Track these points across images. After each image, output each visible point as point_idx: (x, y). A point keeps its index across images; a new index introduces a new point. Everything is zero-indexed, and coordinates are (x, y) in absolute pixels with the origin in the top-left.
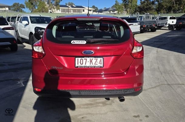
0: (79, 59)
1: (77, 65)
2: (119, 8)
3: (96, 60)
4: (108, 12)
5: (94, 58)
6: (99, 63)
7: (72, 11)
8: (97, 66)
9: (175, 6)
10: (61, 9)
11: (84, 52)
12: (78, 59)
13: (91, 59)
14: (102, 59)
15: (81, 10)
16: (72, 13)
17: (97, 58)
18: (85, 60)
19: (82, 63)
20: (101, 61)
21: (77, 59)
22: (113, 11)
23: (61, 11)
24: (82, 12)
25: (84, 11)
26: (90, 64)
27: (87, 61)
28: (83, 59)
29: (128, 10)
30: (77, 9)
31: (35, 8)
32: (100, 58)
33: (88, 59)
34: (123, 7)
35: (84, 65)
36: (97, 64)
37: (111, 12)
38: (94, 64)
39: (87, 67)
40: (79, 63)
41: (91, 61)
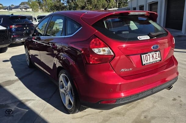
0: (144, 55)
1: (144, 63)
2: (34, 6)
4: (20, 9)
6: (158, 57)
8: (157, 60)
9: (88, 6)
11: (153, 48)
13: (153, 54)
14: (159, 52)
19: (147, 60)
20: (159, 54)
21: (142, 56)
22: (25, 9)
26: (153, 59)
27: (150, 57)
28: (147, 55)
29: (43, 8)
32: (158, 52)
33: (151, 54)
34: (37, 5)
35: (148, 62)
36: (157, 58)
37: (24, 10)
38: (155, 59)
39: (152, 63)
40: (145, 60)
41: (153, 56)
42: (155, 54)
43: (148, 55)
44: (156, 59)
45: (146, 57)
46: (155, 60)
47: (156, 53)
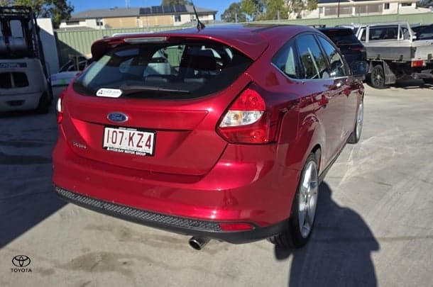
0: (112, 130)
1: (106, 144)
3: (140, 136)
5: (137, 132)
6: (146, 145)
7: (354, 9)
8: (140, 150)
10: (326, 7)
11: (110, 117)
12: (109, 131)
13: (132, 132)
14: (152, 134)
15: (379, 6)
16: (354, 14)
17: (142, 133)
18: (121, 134)
19: (114, 141)
20: (149, 139)
21: (107, 129)
23: (326, 11)
24: (381, 11)
25: (388, 8)
26: (129, 145)
27: (124, 138)
28: (117, 130)
30: (369, 5)
31: (262, 11)
32: (149, 134)
33: (127, 132)
35: (117, 146)
36: (141, 147)
38: (135, 145)
39: (122, 151)
40: (110, 140)
41: (131, 139)
42: (139, 134)
43: (120, 132)
44: (138, 146)
45: (115, 134)
46: (135, 148)
47: (142, 135)
